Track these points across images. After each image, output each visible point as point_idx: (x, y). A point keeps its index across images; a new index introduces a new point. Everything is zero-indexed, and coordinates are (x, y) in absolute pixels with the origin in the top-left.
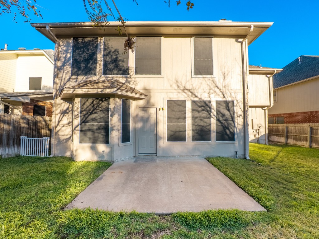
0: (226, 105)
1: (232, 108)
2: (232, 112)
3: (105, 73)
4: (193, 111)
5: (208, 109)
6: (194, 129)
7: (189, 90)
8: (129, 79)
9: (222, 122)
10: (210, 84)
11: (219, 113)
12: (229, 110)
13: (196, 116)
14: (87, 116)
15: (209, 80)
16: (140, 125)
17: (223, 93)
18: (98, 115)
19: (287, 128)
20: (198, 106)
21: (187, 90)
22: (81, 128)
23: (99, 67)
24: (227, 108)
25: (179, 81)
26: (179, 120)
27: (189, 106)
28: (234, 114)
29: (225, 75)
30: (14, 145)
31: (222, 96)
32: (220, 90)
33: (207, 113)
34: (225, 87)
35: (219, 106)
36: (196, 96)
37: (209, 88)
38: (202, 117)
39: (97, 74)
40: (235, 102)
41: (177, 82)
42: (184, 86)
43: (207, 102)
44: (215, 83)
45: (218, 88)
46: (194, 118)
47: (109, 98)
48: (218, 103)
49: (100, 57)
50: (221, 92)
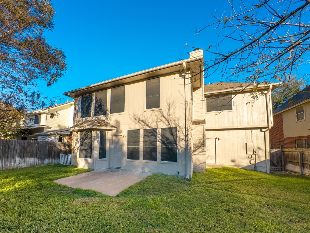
0: (170, 130)
1: (175, 133)
2: (175, 137)
3: (95, 115)
4: (145, 136)
5: (156, 134)
6: (145, 150)
7: (143, 121)
8: (107, 117)
9: (167, 144)
10: (158, 115)
11: (164, 137)
12: (172, 134)
13: (146, 140)
14: (83, 141)
15: (158, 111)
16: (112, 146)
17: (168, 121)
18: (87, 141)
19: (302, 154)
20: (149, 132)
21: (141, 121)
22: (80, 148)
23: (93, 111)
24: (171, 133)
25: (136, 115)
26: (135, 143)
27: (142, 132)
28: (176, 138)
29: (170, 105)
30: (57, 158)
31: (167, 123)
32: (165, 118)
33: (155, 138)
34: (170, 116)
35: (165, 131)
36: (147, 125)
37: (157, 118)
38: (151, 141)
39: (92, 115)
40: (178, 128)
41: (134, 115)
42: (139, 118)
43: (155, 130)
44: (162, 113)
45: (164, 117)
46: (145, 142)
47: (92, 131)
48: (163, 129)
49: (93, 106)
50: (166, 120)
